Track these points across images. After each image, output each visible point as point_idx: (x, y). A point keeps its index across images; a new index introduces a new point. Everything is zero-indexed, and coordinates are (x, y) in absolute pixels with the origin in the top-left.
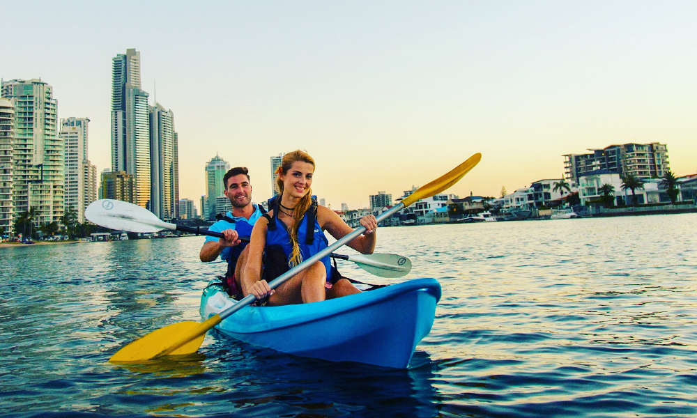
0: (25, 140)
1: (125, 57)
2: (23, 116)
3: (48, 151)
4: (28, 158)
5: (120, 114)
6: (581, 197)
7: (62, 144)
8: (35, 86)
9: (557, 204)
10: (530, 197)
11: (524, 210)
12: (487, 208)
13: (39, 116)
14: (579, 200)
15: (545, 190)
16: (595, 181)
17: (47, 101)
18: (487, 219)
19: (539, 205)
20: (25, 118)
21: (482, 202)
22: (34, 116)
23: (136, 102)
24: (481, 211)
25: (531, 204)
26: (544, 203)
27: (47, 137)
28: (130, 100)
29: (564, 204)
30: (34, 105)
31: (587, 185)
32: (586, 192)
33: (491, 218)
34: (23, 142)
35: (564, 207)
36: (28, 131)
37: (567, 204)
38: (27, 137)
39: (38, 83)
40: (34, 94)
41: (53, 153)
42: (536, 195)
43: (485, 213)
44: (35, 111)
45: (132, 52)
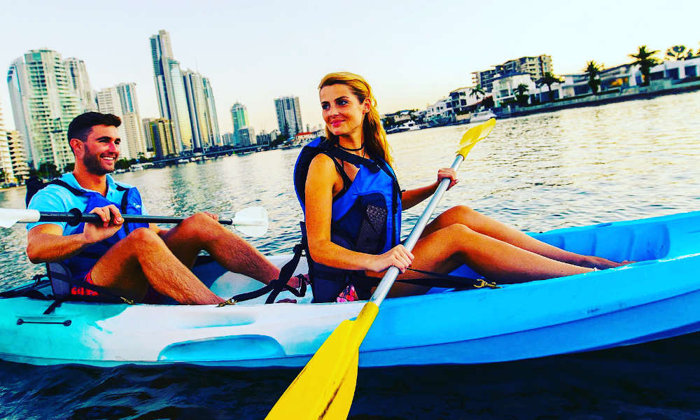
0: (42, 99)
1: (158, 36)
2: (36, 79)
3: (65, 107)
4: (46, 113)
5: (160, 77)
6: (495, 99)
7: (78, 100)
8: (42, 54)
9: (474, 108)
10: (449, 105)
11: (444, 116)
12: (413, 118)
13: (51, 77)
14: (493, 102)
15: (461, 97)
16: (508, 84)
17: (57, 65)
18: (411, 128)
19: (457, 111)
20: (38, 81)
21: (409, 114)
22: (46, 79)
23: (171, 68)
24: (407, 121)
25: (450, 112)
26: (461, 109)
27: (62, 95)
28: (166, 67)
29: (480, 108)
30: (44, 69)
31: (501, 87)
32: (500, 94)
33: (415, 127)
34: (40, 101)
35: (480, 110)
36: (42, 92)
37: (483, 108)
38: (42, 96)
39: (45, 51)
40: (43, 60)
41: (70, 108)
42: (454, 103)
43: (409, 123)
44: (45, 74)
45: (163, 32)
